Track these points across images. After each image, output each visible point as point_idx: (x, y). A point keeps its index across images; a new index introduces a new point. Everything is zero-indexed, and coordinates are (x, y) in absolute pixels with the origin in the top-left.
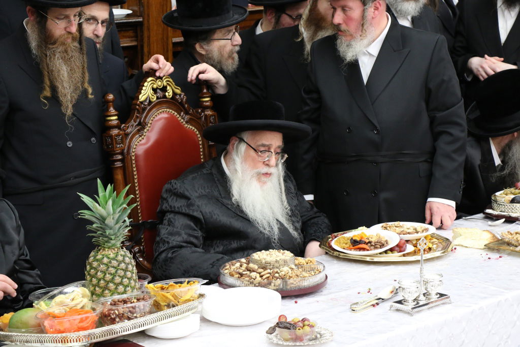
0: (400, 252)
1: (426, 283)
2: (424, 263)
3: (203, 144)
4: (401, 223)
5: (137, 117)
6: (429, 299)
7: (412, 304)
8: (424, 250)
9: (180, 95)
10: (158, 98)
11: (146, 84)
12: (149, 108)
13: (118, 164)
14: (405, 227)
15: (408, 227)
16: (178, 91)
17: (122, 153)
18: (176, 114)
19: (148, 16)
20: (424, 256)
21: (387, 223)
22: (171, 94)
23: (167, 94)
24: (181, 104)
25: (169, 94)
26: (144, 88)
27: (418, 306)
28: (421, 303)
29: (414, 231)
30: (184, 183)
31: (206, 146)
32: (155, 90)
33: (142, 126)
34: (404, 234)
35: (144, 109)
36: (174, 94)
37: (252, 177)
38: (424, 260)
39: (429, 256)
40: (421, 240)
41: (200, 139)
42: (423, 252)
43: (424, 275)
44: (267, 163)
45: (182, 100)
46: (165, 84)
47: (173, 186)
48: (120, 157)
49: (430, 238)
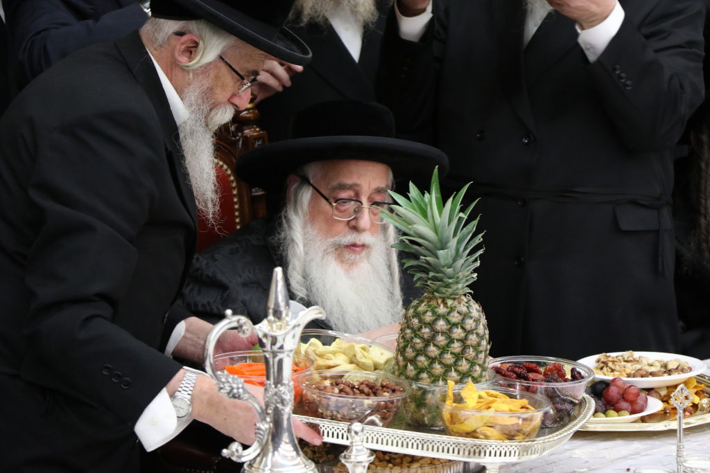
0: (633, 412)
2: (685, 435)
3: (240, 195)
4: (637, 354)
8: (685, 410)
14: (645, 362)
15: (650, 362)
20: (684, 421)
21: (608, 354)
29: (663, 370)
30: (215, 260)
31: (246, 199)
34: (642, 377)
37: (326, 252)
38: (685, 430)
39: (695, 421)
40: (679, 388)
41: (234, 185)
42: (682, 415)
43: (685, 461)
44: (353, 223)
49: (695, 384)
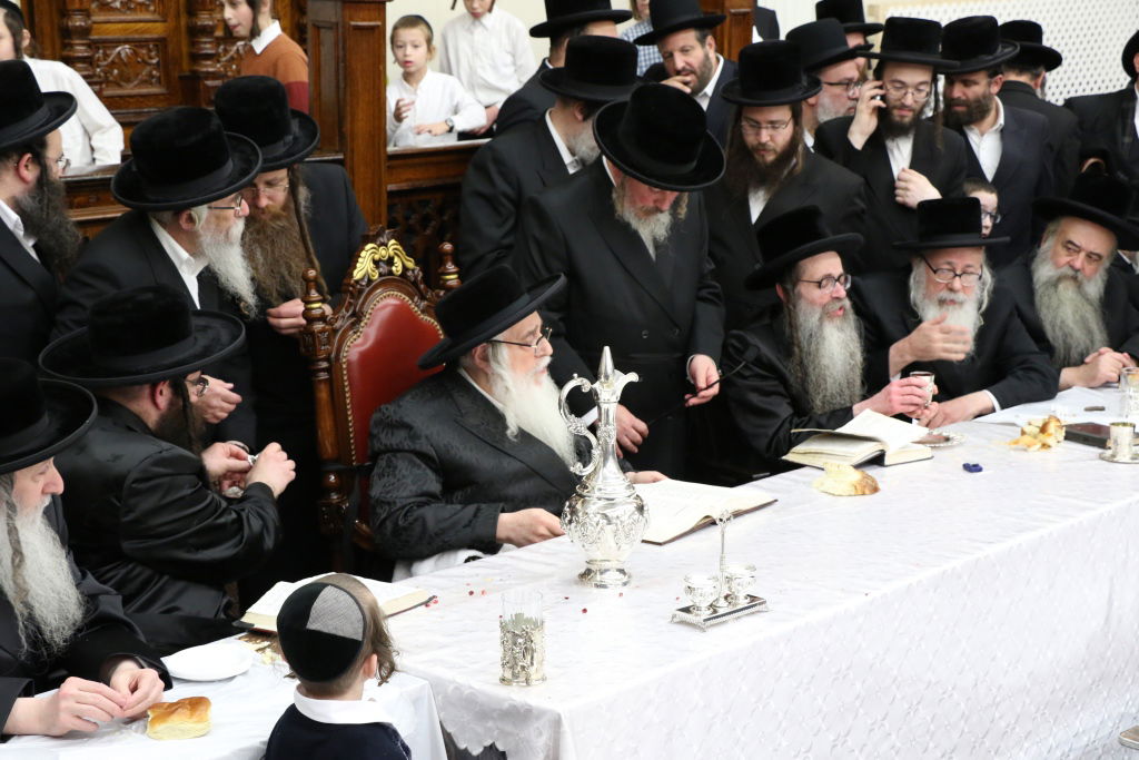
1: (729, 579)
5: (350, 304)
6: (736, 605)
7: (706, 613)
9: (413, 271)
10: (381, 275)
11: (363, 254)
12: (368, 289)
13: (323, 376)
16: (410, 264)
17: (328, 359)
18: (407, 298)
19: (352, 151)
22: (400, 268)
23: (394, 269)
24: (415, 283)
25: (397, 268)
26: (360, 260)
27: (715, 615)
28: (721, 612)
32: (376, 263)
33: (358, 317)
35: (361, 292)
36: (405, 269)
45: (416, 277)
46: (391, 252)
47: (384, 414)
48: (324, 365)
